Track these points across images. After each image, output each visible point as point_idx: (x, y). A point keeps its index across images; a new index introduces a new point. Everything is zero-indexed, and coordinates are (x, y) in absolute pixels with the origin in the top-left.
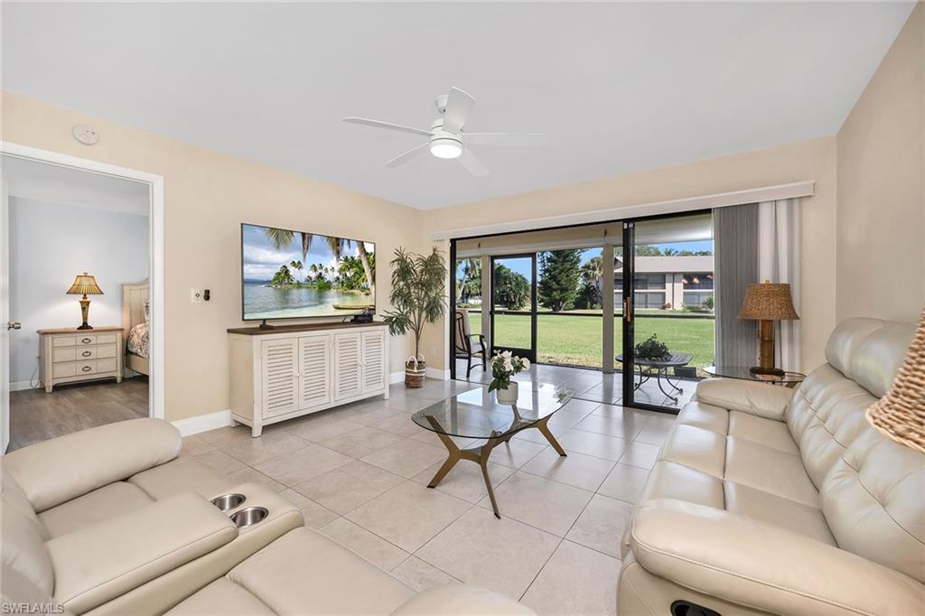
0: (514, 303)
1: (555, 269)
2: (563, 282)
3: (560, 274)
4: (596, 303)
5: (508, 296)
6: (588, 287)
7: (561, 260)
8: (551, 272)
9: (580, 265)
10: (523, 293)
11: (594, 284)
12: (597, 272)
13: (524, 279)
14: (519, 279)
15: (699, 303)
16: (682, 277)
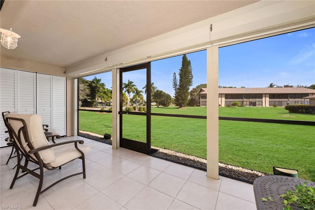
0: (166, 104)
1: (180, 92)
2: (183, 97)
3: (182, 94)
4: (195, 104)
5: (164, 102)
6: (192, 99)
7: (182, 89)
8: (178, 93)
9: (190, 91)
10: (169, 101)
11: (194, 98)
12: (195, 93)
13: (170, 96)
14: (168, 95)
15: (230, 105)
16: (224, 95)
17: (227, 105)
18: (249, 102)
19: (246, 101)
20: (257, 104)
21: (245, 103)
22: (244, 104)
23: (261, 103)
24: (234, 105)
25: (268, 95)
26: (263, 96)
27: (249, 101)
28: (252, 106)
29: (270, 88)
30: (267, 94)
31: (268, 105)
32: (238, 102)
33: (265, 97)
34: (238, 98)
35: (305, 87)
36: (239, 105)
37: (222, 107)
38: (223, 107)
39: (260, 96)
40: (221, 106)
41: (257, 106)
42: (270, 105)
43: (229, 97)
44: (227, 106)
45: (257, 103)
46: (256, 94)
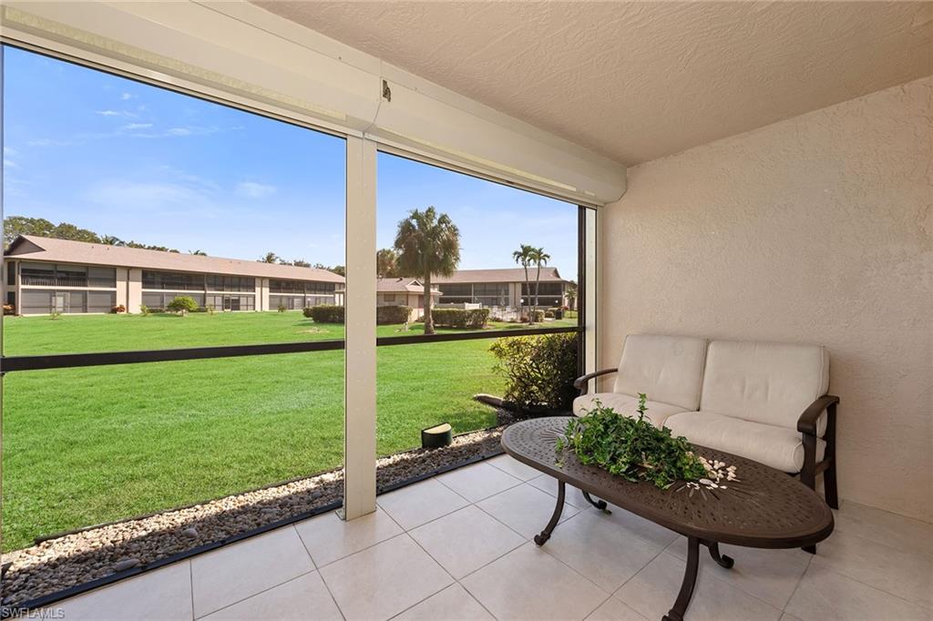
15: (163, 306)
16: (140, 274)
17: (152, 309)
18: (220, 298)
19: (215, 296)
20: (241, 303)
21: (209, 301)
22: (207, 303)
23: (251, 302)
24: (177, 306)
25: (267, 283)
26: (256, 284)
27: (223, 296)
28: (229, 310)
29: (268, 264)
30: (264, 278)
31: (266, 308)
32: (190, 299)
33: (262, 287)
34: (190, 286)
35: (329, 269)
36: (195, 306)
37: (130, 315)
38: (136, 316)
39: (248, 282)
40: (125, 313)
41: (243, 311)
42: (271, 306)
43: (158, 279)
44: (152, 311)
45: (243, 301)
46: (240, 277)
